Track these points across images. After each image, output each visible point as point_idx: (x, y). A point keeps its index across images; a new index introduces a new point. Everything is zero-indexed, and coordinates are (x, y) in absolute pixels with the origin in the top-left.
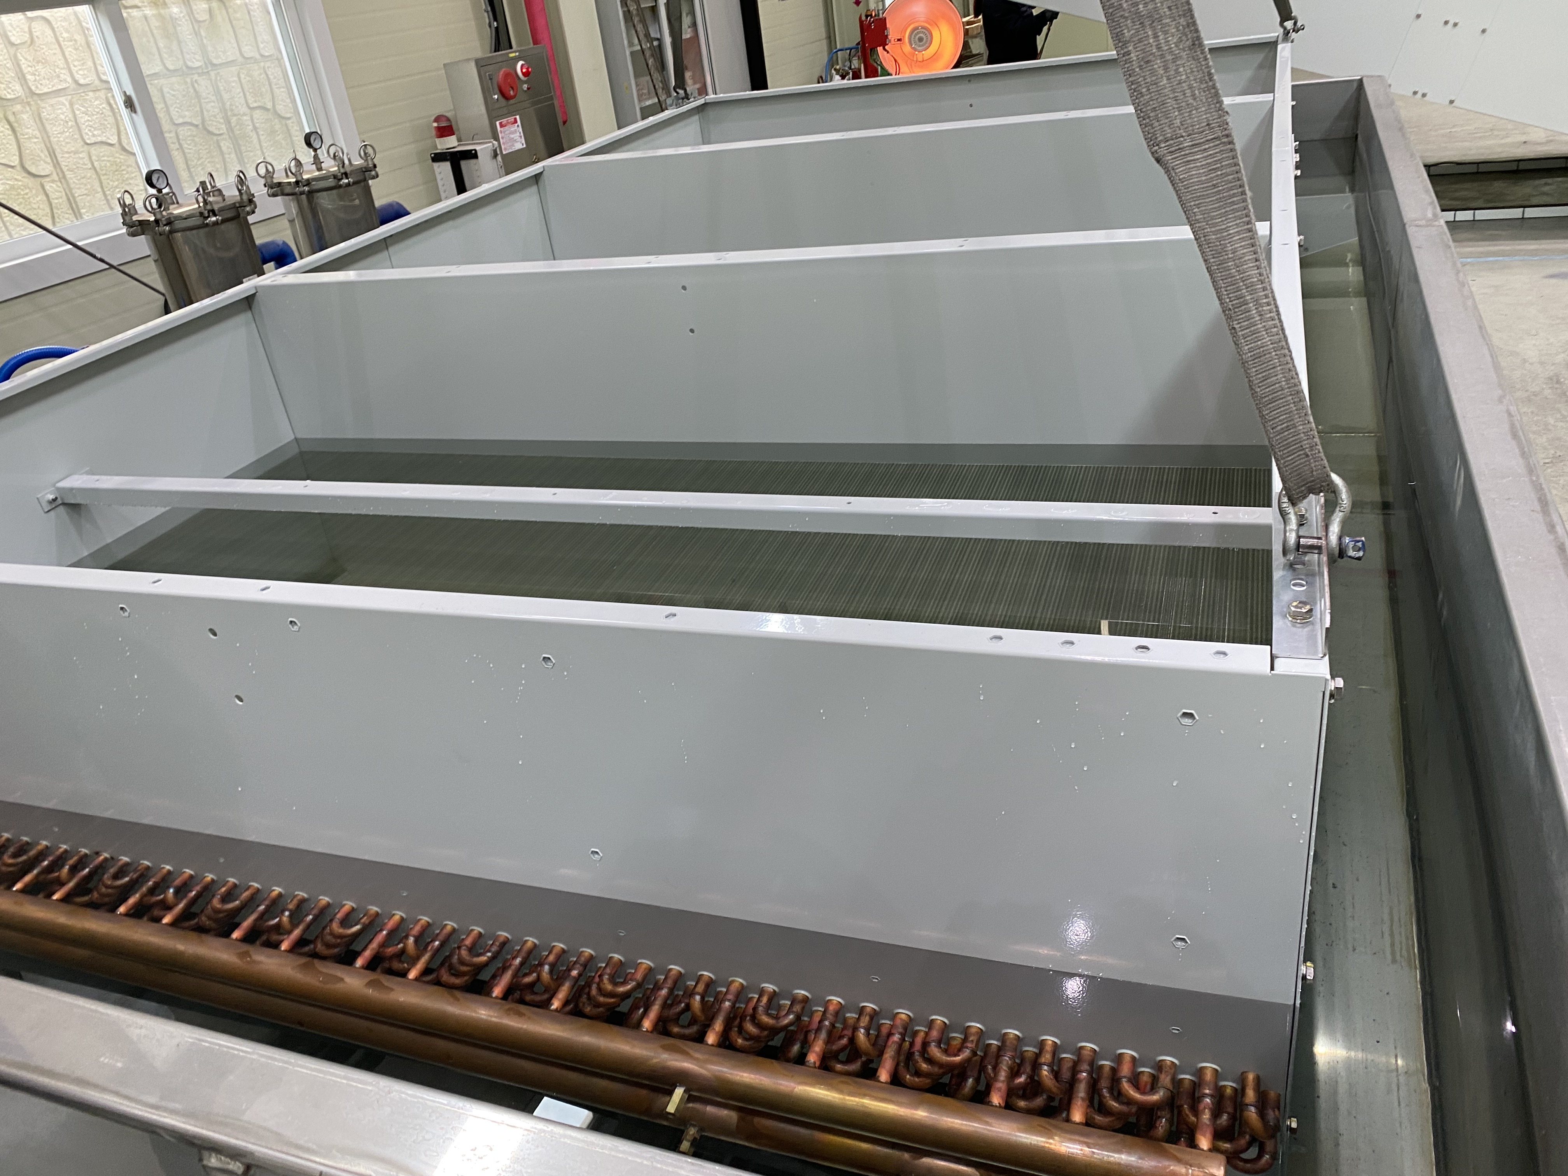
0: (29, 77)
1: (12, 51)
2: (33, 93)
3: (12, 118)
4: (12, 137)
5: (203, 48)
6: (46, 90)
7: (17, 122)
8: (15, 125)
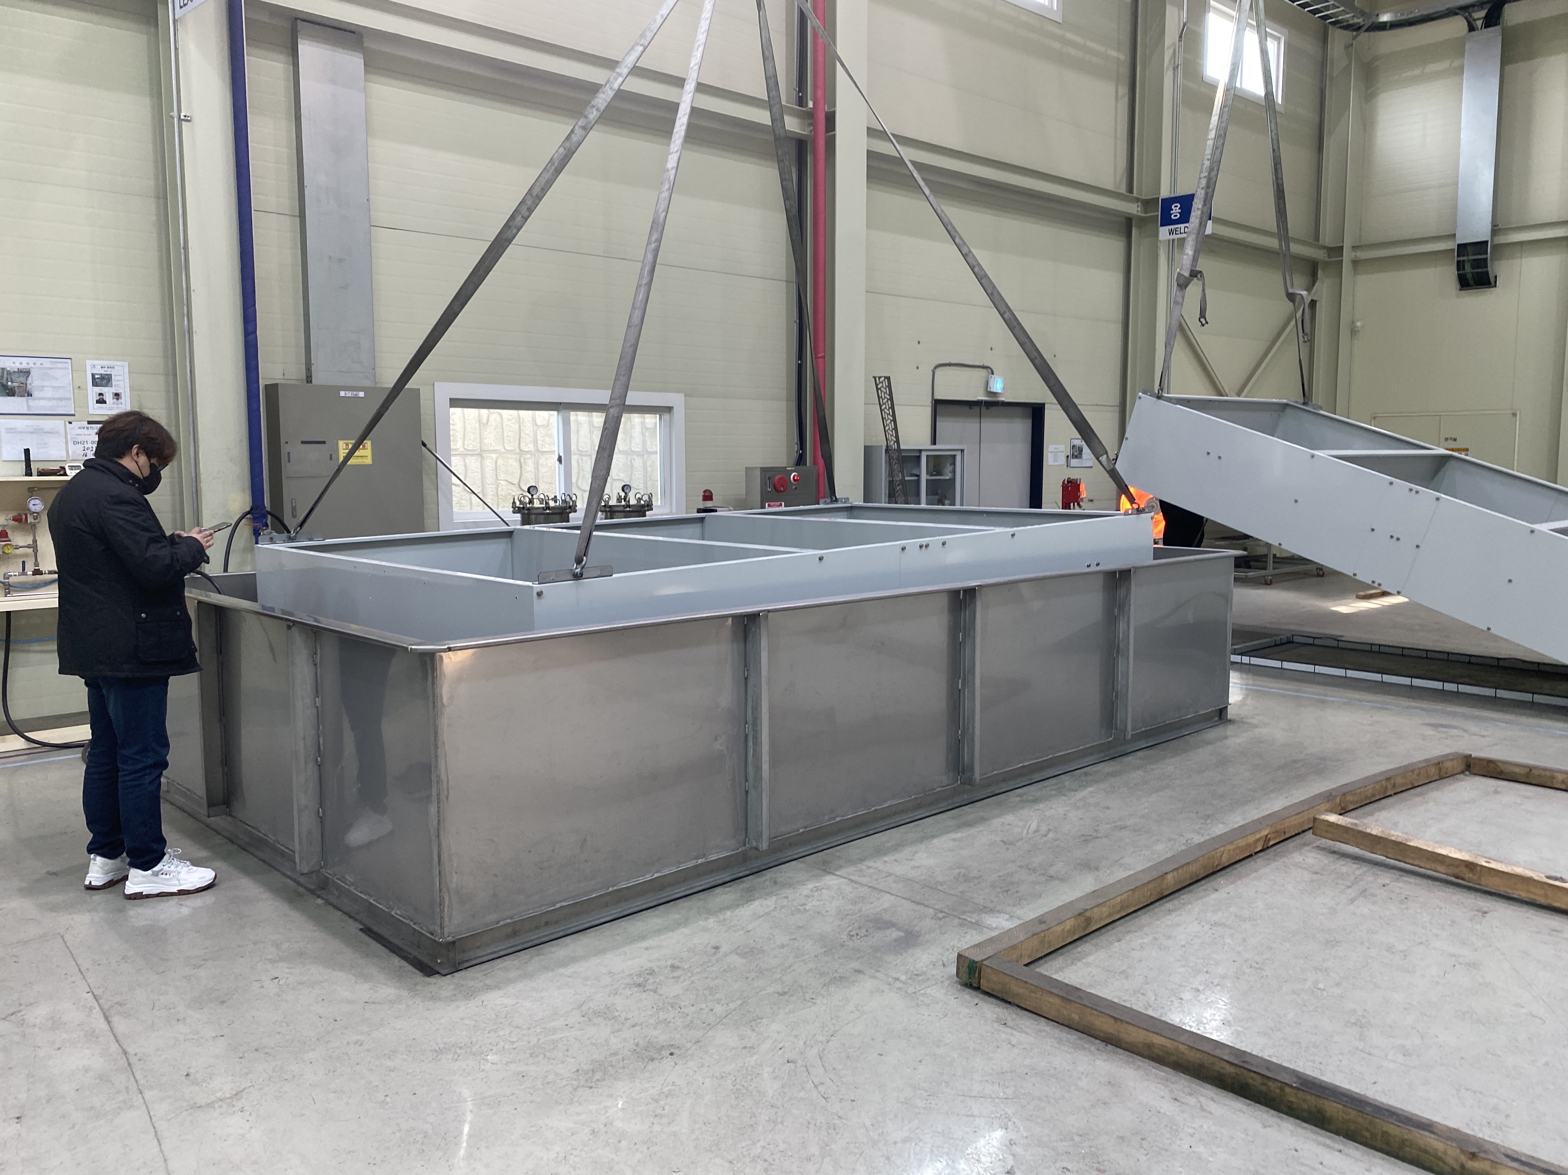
0: (539, 442)
1: (535, 428)
2: (538, 450)
3: (522, 460)
4: (519, 471)
5: (644, 442)
6: (545, 450)
7: (524, 463)
8: (523, 464)
